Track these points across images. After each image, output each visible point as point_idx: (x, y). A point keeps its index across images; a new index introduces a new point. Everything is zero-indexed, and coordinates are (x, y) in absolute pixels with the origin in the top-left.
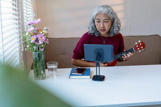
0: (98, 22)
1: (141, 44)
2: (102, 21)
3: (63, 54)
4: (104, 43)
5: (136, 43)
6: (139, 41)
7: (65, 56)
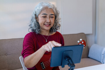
0: (44, 17)
1: (83, 42)
2: (48, 16)
3: (5, 55)
4: (47, 41)
5: (79, 42)
6: (81, 40)
7: (7, 56)
